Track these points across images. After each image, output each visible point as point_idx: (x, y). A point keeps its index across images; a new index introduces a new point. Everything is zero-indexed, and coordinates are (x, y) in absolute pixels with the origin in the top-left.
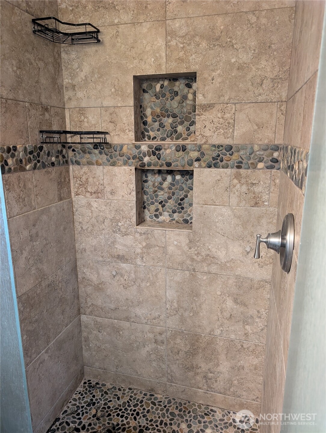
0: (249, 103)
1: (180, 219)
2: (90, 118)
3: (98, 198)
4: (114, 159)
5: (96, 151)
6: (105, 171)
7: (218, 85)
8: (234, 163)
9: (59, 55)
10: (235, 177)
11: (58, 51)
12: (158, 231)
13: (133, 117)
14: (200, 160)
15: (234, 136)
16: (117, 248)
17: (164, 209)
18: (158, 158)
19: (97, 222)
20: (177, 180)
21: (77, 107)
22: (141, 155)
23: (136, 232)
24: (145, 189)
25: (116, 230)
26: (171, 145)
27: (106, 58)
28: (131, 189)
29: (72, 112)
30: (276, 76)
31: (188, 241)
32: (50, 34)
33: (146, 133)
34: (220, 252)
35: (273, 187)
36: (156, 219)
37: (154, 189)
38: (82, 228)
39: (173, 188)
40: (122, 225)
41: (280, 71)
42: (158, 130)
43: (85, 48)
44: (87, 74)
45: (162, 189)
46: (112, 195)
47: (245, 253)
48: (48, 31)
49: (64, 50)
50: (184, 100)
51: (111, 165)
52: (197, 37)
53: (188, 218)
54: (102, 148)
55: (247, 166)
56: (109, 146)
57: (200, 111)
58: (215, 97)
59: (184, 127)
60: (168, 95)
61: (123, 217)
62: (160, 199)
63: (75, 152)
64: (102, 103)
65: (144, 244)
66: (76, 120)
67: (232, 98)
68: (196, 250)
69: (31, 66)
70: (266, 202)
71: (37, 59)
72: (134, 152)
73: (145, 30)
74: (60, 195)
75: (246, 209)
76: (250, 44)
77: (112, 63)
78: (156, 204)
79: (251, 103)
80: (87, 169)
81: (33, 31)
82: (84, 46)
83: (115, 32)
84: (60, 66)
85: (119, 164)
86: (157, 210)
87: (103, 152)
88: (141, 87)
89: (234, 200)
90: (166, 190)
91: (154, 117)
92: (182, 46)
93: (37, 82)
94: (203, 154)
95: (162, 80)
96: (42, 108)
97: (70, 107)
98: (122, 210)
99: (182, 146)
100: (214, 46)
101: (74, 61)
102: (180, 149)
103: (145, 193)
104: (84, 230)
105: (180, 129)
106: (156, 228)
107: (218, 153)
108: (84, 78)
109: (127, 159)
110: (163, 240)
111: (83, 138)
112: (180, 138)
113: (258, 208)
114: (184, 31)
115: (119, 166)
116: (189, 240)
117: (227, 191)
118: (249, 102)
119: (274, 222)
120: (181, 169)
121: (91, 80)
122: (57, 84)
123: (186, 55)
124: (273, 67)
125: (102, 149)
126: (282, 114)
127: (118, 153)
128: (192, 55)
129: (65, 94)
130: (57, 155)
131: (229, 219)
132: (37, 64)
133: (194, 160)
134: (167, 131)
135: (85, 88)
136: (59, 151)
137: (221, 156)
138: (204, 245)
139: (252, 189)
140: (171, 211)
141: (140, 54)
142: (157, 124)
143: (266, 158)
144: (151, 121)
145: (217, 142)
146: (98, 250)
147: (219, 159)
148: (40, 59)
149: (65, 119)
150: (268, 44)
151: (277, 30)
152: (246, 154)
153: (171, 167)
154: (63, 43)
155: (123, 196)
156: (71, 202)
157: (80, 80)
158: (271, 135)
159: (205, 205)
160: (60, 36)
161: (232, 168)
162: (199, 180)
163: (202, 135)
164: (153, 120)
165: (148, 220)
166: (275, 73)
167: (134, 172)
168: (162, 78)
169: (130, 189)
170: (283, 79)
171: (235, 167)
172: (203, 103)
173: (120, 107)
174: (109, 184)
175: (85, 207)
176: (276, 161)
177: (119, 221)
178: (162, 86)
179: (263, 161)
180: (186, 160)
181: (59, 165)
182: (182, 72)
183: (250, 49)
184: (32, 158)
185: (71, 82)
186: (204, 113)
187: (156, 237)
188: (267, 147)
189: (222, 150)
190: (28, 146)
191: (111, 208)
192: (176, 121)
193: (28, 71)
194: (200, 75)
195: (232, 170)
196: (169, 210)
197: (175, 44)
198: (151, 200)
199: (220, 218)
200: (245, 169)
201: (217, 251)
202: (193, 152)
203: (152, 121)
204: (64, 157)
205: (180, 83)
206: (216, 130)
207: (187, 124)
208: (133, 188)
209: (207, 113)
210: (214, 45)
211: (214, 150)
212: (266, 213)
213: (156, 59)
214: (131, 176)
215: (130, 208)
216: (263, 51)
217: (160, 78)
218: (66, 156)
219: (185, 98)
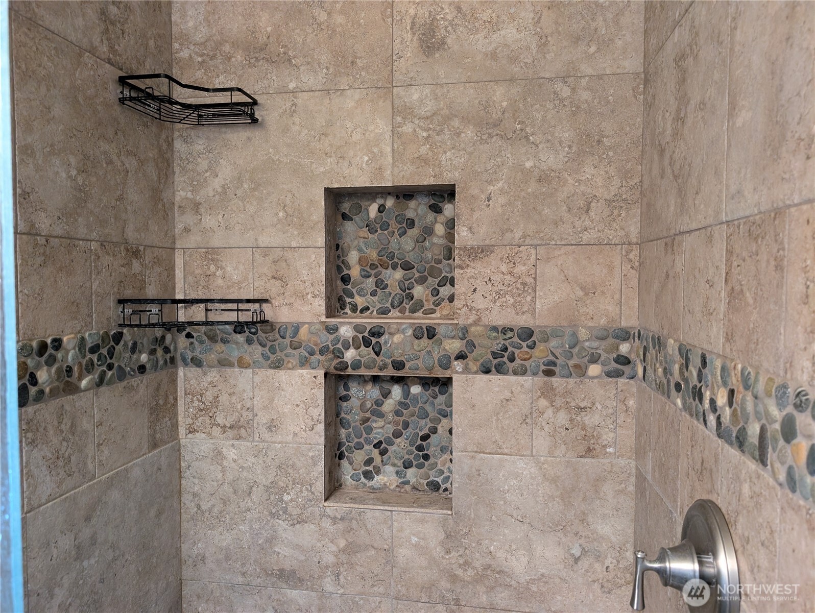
0: (565, 245)
1: (422, 481)
2: (229, 269)
3: (239, 438)
4: (279, 354)
5: (240, 338)
6: (257, 379)
7: (500, 210)
8: (539, 365)
9: (170, 144)
10: (543, 393)
11: (167, 137)
12: (374, 513)
13: (323, 269)
14: (466, 357)
15: (535, 309)
16: (279, 553)
17: (384, 460)
18: (376, 353)
19: (235, 492)
20: (414, 395)
21: (202, 246)
22: (339, 346)
23: (324, 515)
24: (343, 415)
25: (277, 511)
26: (404, 326)
27: (269, 153)
28: (315, 417)
29: (191, 256)
30: (616, 195)
31: (442, 536)
32: (154, 105)
33: (348, 300)
34: (514, 559)
35: (623, 415)
36: (366, 481)
37: (362, 414)
38: (199, 507)
39: (405, 411)
40: (292, 499)
41: (622, 186)
42: (374, 294)
43: (225, 133)
44: (227, 182)
45: (381, 415)
46: (272, 431)
47: (571, 561)
48: (153, 100)
49: (181, 136)
50: (426, 236)
51: (271, 368)
52: (456, 119)
53: (439, 480)
54: (253, 330)
55: (565, 372)
56: (269, 328)
57: (464, 259)
58: (494, 233)
59: (428, 287)
60: (394, 226)
61: (294, 481)
62: (375, 438)
63: (191, 340)
64: (256, 240)
65: (342, 543)
66: (197, 272)
67: (529, 236)
68: (460, 556)
69: (110, 167)
70: (610, 446)
71: (122, 154)
72: (324, 339)
73: (350, 104)
74: (153, 436)
75: (568, 462)
76: (561, 135)
77: (281, 162)
78: (367, 447)
79: (569, 245)
80: (218, 376)
81: (119, 99)
82: (224, 130)
83: (289, 105)
84: (169, 166)
85: (290, 365)
86: (369, 462)
87: (255, 339)
88: (338, 209)
89: (542, 443)
90: (390, 417)
91: (365, 268)
92: (425, 134)
93: (120, 198)
94: (471, 345)
95: (382, 197)
96: (128, 250)
97: (187, 247)
98: (293, 466)
99: (427, 329)
100: (491, 136)
101: (201, 156)
102: (423, 335)
103: (343, 423)
104: (203, 512)
105: (419, 291)
106: (370, 507)
107: (504, 344)
108: (220, 190)
109: (307, 355)
110: (387, 533)
111: (211, 310)
112: (419, 310)
113: (593, 460)
114: (429, 108)
115: (290, 369)
116: (446, 533)
117: (526, 423)
118: (563, 243)
119: (628, 489)
120: (425, 374)
121: (236, 195)
122: (162, 200)
123: (433, 151)
124: (609, 178)
125: (254, 334)
126: (632, 268)
127: (287, 341)
128: (445, 152)
129: (177, 220)
130: (154, 347)
131: (532, 485)
132: (122, 162)
133: (453, 357)
134: (393, 295)
135: (222, 209)
136: (157, 339)
137: (510, 349)
138: (479, 543)
139: (578, 418)
140: (400, 463)
141: (340, 147)
142: (371, 281)
143: (606, 355)
144: (359, 275)
145: (500, 322)
146: (234, 558)
147: (506, 356)
148: (129, 153)
149: (174, 271)
150: (596, 138)
151: (612, 111)
152: (563, 346)
153: (404, 371)
154: (179, 122)
155: (295, 434)
156: (177, 450)
157: (211, 194)
158: (612, 309)
159: (480, 452)
160: (174, 108)
161: (534, 374)
162: (463, 398)
163: (468, 306)
164: (363, 273)
165: (348, 483)
166: (614, 190)
167: (323, 381)
168: (382, 193)
169: (312, 419)
170: (629, 202)
171: (540, 373)
172: (469, 244)
173: (295, 248)
174: (265, 408)
175: (209, 460)
176: (625, 361)
177: (285, 490)
178: (381, 208)
179: (599, 362)
180: (436, 356)
181: (156, 370)
182: (425, 183)
183: (561, 145)
184: (96, 361)
185: (192, 197)
186: (472, 264)
187: (369, 526)
188: (605, 333)
189: (512, 338)
190: (90, 335)
191: (269, 461)
192: (411, 276)
193: (102, 177)
194: (463, 189)
195: (536, 379)
196: (396, 461)
197: (411, 130)
198: (356, 440)
199: (513, 482)
200: (563, 377)
201: (509, 557)
202: (450, 341)
203: (362, 276)
204: (167, 350)
205: (417, 203)
206: (497, 298)
207: (432, 282)
208: (320, 415)
209: (478, 264)
210: (490, 134)
211: (496, 338)
212: (611, 471)
213: (373, 158)
214: (316, 390)
215: (310, 461)
216: (587, 150)
217: (377, 194)
218: (172, 348)
219: (428, 231)
